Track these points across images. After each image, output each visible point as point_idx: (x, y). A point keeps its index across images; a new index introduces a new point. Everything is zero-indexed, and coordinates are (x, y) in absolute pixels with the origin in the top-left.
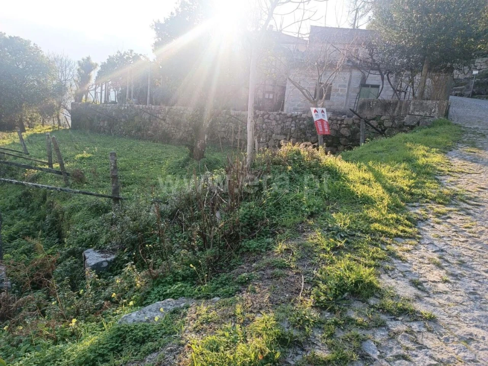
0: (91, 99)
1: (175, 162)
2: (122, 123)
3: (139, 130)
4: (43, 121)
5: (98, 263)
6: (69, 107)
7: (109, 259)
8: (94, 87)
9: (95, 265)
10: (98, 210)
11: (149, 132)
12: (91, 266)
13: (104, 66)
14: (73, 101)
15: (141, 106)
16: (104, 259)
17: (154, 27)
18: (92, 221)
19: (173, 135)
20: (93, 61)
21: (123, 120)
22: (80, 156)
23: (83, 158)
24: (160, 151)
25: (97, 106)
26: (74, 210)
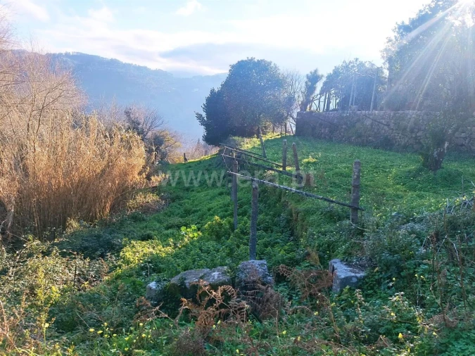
0: (314, 108)
1: (404, 172)
2: (343, 130)
3: (360, 136)
4: (274, 129)
5: (347, 277)
6: (295, 116)
7: (358, 275)
8: (319, 96)
9: (344, 278)
10: (332, 217)
11: (370, 138)
12: (341, 279)
13: (329, 77)
14: (299, 110)
15: (364, 112)
16: (353, 274)
17: (397, 30)
18: (328, 227)
19: (396, 142)
20: (320, 73)
21: (344, 126)
22: (306, 160)
23: (308, 163)
24: (383, 158)
25: (320, 114)
26: (308, 212)
